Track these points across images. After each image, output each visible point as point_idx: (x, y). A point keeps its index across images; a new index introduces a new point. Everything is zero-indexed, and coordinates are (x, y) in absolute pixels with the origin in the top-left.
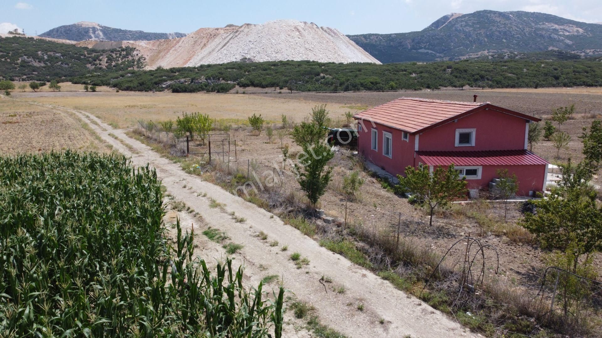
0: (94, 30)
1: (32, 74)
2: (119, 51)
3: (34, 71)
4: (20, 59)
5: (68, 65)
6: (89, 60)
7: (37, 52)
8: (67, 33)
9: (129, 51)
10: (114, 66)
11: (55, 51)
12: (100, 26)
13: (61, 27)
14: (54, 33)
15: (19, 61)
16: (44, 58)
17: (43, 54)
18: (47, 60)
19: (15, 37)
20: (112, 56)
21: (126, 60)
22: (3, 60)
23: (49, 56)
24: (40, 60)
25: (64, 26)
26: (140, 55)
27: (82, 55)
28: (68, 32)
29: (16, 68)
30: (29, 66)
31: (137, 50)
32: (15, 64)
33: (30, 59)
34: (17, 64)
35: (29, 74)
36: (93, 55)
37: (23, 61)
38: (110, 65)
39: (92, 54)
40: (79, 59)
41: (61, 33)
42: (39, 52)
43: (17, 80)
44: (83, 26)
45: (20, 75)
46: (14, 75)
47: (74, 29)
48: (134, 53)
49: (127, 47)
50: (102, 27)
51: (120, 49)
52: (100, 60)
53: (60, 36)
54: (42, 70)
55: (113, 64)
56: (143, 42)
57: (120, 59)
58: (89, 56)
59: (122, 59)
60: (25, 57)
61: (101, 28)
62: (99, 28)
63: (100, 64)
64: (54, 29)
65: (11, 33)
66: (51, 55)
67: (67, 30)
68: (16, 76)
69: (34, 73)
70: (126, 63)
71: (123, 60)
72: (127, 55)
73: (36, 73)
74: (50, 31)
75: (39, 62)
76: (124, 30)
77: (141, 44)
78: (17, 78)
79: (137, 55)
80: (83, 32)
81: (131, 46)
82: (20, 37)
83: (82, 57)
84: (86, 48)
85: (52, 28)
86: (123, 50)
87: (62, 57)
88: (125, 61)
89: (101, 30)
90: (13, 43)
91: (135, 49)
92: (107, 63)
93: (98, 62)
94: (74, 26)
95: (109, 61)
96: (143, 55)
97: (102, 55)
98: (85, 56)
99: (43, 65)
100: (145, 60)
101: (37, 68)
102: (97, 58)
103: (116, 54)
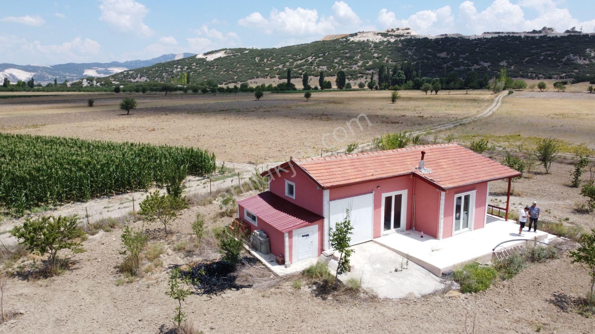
1: (572, 72)
3: (575, 69)
4: (566, 57)
7: (585, 49)
15: (564, 60)
16: (590, 55)
18: (593, 58)
22: (550, 58)
24: (586, 57)
29: (559, 66)
30: (572, 63)
33: (576, 57)
34: (561, 62)
35: (569, 72)
37: (568, 59)
42: (588, 50)
43: (555, 78)
45: (560, 73)
54: (585, 67)
60: (571, 55)
65: (567, 31)
68: (556, 74)
69: (575, 71)
73: (577, 71)
75: (585, 59)
78: (556, 76)
82: (574, 35)
90: (565, 42)
99: (587, 62)
101: (580, 65)
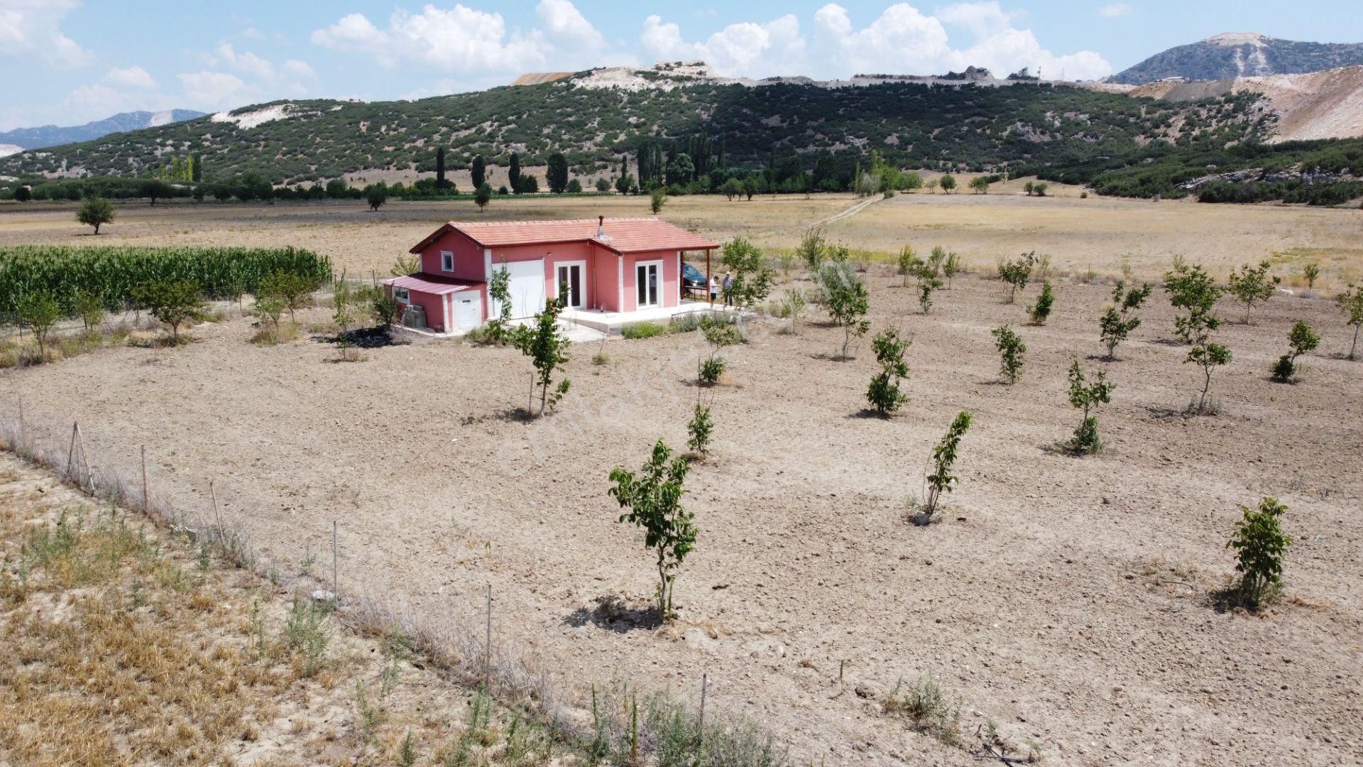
0: (1247, 49)
1: (1021, 158)
2: (1219, 103)
3: (1026, 152)
4: (1009, 129)
5: (1097, 138)
6: (1142, 127)
7: (1044, 112)
8: (1183, 64)
9: (1243, 101)
10: (1195, 139)
11: (1079, 110)
12: (1263, 41)
13: (1171, 51)
14: (1155, 64)
15: (1005, 134)
16: (1053, 125)
17: (1053, 117)
18: (1058, 130)
19: (1018, 84)
20: (1199, 116)
21: (1229, 123)
22: (979, 131)
23: (1066, 122)
24: (1045, 128)
25: (1178, 49)
26: (1266, 110)
27: (1133, 116)
28: (1186, 60)
29: (996, 147)
30: (1021, 142)
31: (1264, 98)
32: (997, 139)
33: (1026, 128)
34: (1001, 138)
35: (1015, 159)
36: (1157, 115)
37: (1013, 133)
38: (1187, 135)
39: (1155, 112)
40: (1123, 124)
41: (1170, 63)
42: (1048, 114)
44: (1222, 44)
45: (997, 160)
46: (987, 159)
47: (1200, 52)
48: (1253, 107)
49: (1240, 94)
50: (1269, 42)
51: (1223, 99)
52: (1169, 126)
53: (1167, 70)
54: (1043, 149)
55: (1196, 132)
56: (1286, 77)
57: (1214, 120)
58: (1148, 116)
59: (1219, 122)
60: (1019, 124)
61: (1265, 45)
62: (1259, 44)
63: (1165, 135)
64: (1155, 57)
65: (1013, 77)
66: (1068, 119)
67: (1185, 57)
68: (990, 163)
69: (1025, 156)
70: (1227, 129)
71: (1221, 124)
72: (1235, 111)
73: (1029, 156)
74: (1146, 61)
75: (1042, 133)
76: (1325, 45)
77: (1278, 83)
78: (987, 167)
79: (1260, 110)
80: (1219, 59)
81: (1251, 90)
82: (1025, 84)
83: (1132, 120)
84: (1149, 100)
85: (1150, 55)
86: (1229, 101)
87: (1089, 122)
88: (1226, 126)
89: (1263, 50)
90: (1008, 97)
91: (1259, 95)
92: (1180, 131)
93: (1162, 129)
94: (1202, 45)
95: (1187, 128)
96: (1274, 110)
97: (1176, 114)
98: (1139, 117)
99: (1047, 138)
100: (1275, 121)
101: (1035, 145)
102: (1165, 122)
103: (1210, 110)
